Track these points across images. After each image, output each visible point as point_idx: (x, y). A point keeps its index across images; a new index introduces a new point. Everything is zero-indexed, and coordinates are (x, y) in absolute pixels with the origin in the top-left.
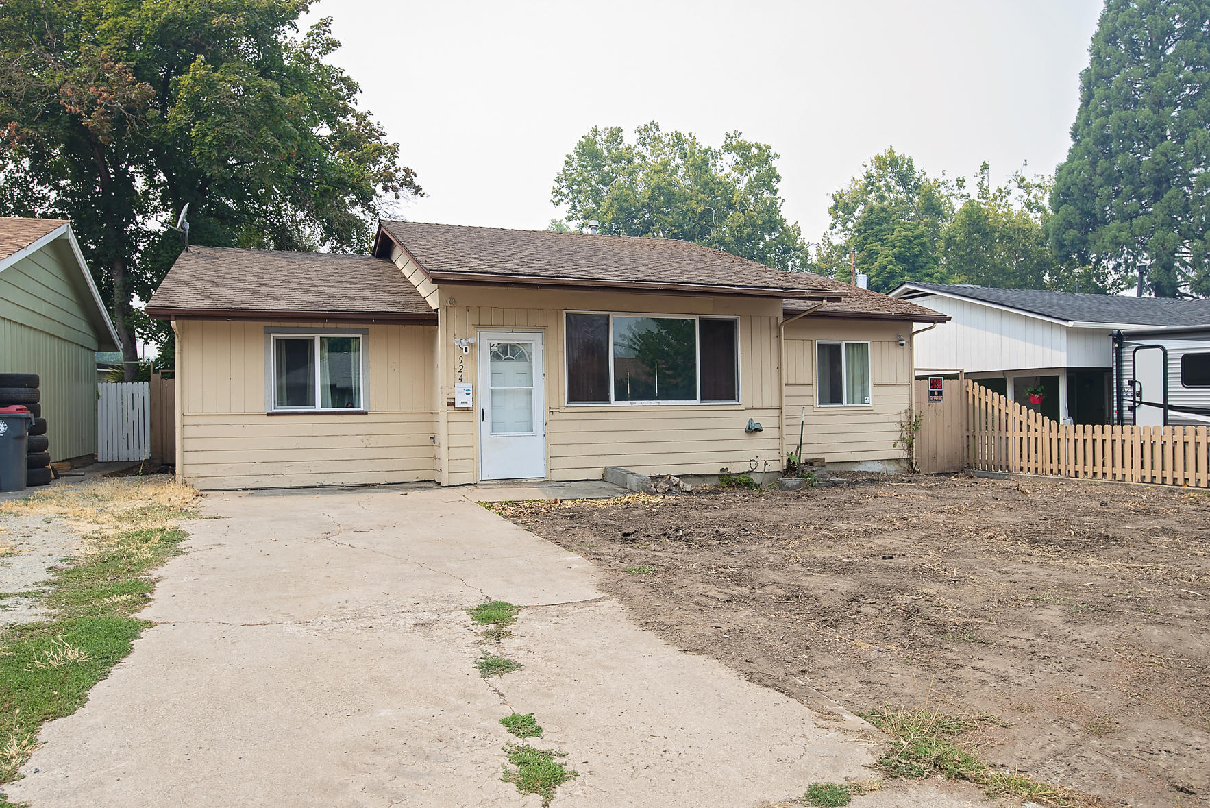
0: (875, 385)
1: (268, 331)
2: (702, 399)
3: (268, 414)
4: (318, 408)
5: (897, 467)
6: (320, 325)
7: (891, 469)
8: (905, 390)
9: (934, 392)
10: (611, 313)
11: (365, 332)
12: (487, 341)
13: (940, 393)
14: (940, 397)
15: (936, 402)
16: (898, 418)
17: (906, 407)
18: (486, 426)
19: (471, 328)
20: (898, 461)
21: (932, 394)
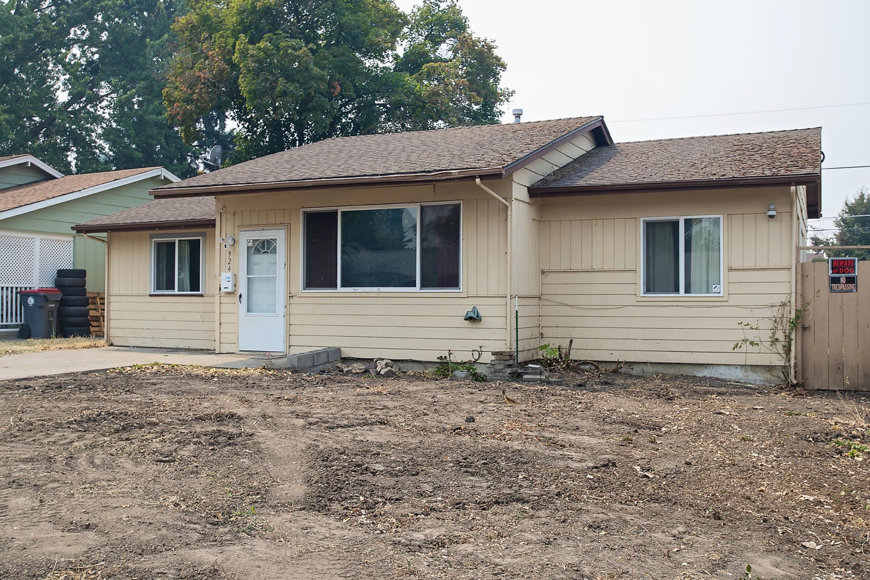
0: (731, 269)
1: (152, 237)
2: (423, 286)
3: (151, 295)
4: (176, 292)
5: (768, 376)
6: (179, 231)
7: (756, 378)
8: (783, 276)
9: (839, 278)
10: (339, 208)
11: (204, 235)
12: (245, 238)
13: (851, 280)
14: (851, 286)
15: (842, 291)
16: (768, 313)
17: (783, 298)
18: (243, 306)
19: (236, 228)
20: (769, 368)
21: (835, 281)
